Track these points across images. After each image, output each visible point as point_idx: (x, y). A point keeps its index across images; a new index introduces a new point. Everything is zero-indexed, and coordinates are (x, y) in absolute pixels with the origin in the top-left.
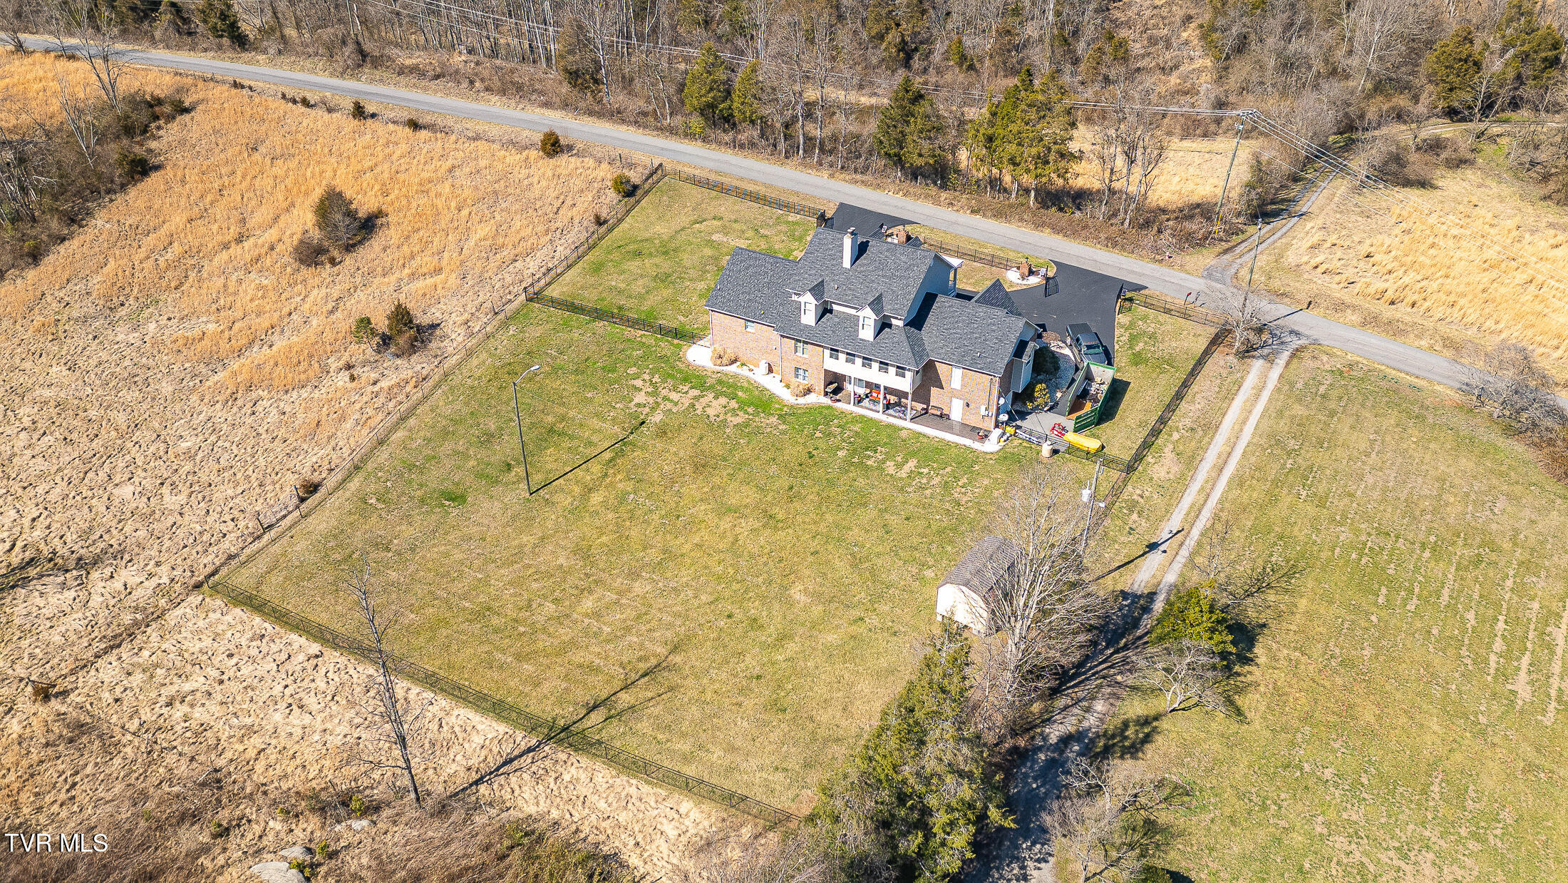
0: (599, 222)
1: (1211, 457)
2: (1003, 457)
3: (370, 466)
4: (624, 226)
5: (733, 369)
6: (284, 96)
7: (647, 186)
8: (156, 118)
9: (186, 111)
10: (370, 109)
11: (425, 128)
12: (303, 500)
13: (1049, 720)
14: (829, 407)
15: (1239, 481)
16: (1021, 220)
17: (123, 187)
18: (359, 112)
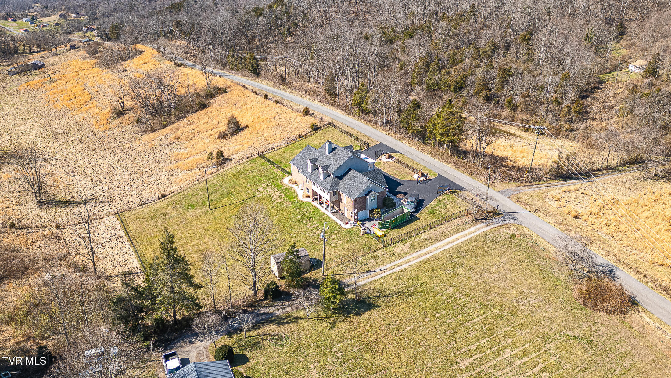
0: (300, 136)
1: (425, 251)
2: (348, 231)
3: (181, 194)
4: (307, 139)
5: (294, 186)
6: (252, 91)
7: (323, 128)
8: (218, 93)
9: (227, 92)
10: (270, 96)
11: (280, 104)
12: (159, 199)
13: (267, 307)
14: (311, 203)
15: (426, 262)
16: (443, 159)
17: (197, 111)
18: (266, 97)
